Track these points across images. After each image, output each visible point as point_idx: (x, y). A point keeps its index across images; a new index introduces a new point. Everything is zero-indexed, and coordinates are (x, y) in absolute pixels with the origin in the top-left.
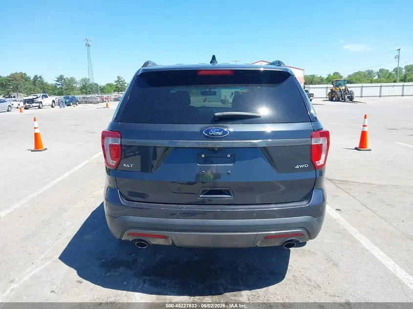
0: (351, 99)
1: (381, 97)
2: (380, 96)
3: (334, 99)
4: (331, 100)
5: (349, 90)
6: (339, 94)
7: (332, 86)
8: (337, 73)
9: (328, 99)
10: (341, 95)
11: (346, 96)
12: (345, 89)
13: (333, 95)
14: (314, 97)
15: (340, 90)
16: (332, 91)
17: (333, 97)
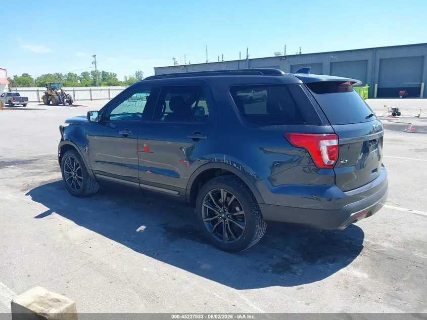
0: (70, 103)
1: (93, 101)
2: (91, 100)
3: (51, 103)
4: (48, 104)
5: (66, 93)
6: (57, 97)
7: (45, 89)
8: (27, 75)
9: (43, 103)
10: (59, 98)
11: (65, 100)
12: (62, 92)
13: (49, 99)
14: (29, 100)
15: (56, 93)
16: (47, 95)
17: (50, 101)
